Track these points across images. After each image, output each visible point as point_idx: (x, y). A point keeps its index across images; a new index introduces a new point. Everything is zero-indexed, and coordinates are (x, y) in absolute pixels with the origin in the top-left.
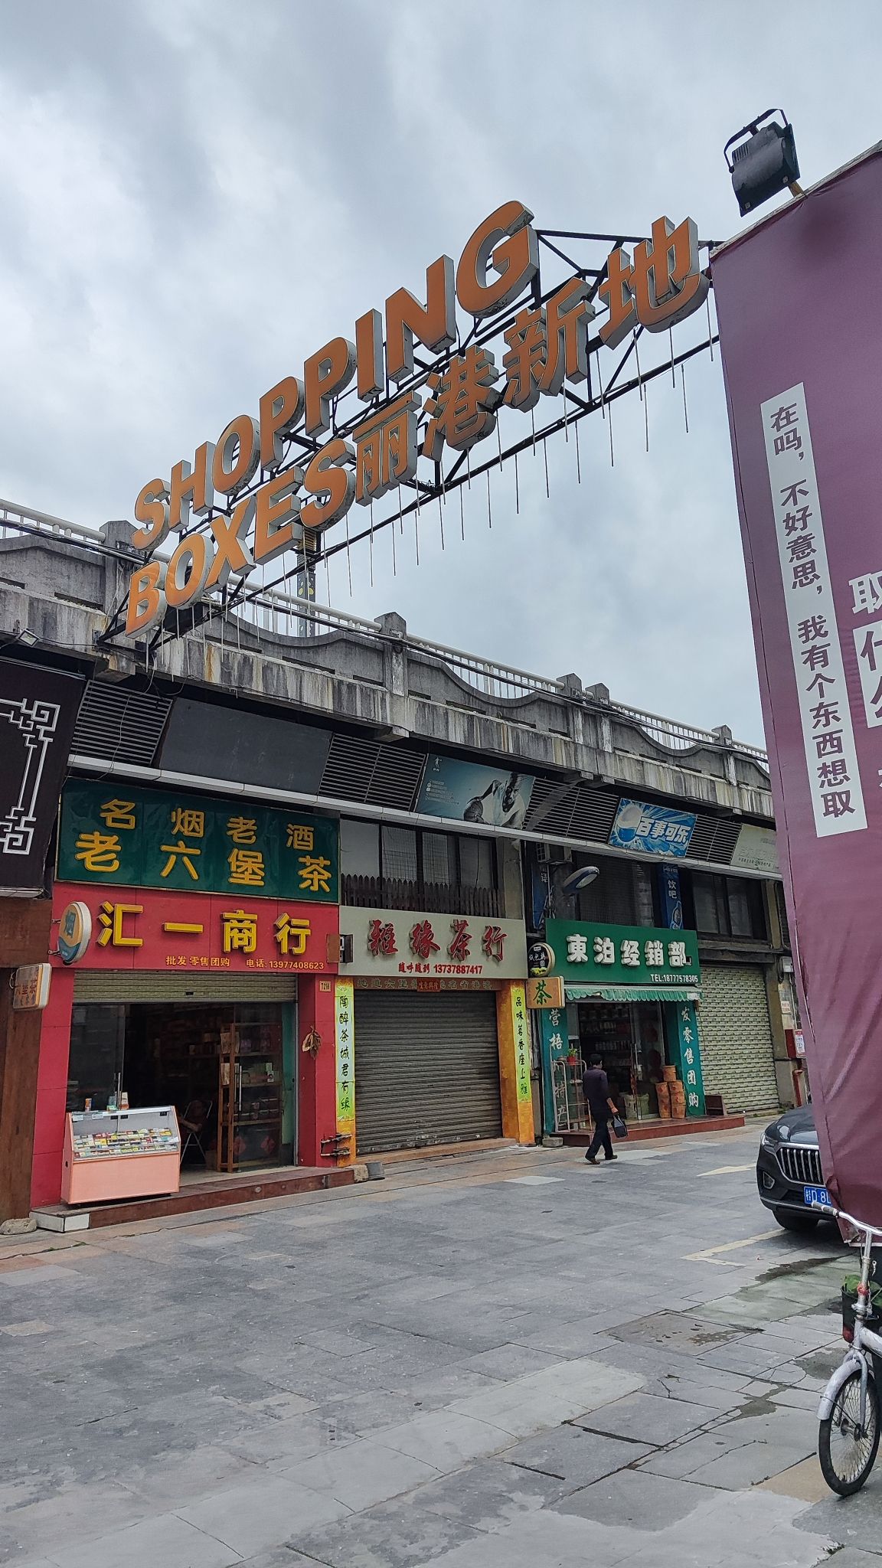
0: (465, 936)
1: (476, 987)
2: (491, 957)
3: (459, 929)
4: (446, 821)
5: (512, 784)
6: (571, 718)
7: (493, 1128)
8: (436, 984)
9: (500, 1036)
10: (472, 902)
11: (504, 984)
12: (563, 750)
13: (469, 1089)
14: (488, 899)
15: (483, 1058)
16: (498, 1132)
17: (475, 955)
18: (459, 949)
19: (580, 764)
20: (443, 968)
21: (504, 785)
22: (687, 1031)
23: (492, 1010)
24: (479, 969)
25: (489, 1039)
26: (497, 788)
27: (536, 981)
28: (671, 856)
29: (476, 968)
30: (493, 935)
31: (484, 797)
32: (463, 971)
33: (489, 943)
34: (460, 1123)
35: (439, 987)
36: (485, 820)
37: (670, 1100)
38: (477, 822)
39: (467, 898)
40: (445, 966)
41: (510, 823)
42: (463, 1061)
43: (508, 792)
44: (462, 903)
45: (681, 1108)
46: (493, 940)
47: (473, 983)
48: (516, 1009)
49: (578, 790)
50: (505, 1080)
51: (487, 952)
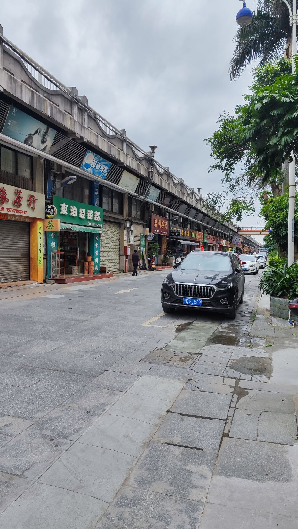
0: (20, 197)
1: (23, 220)
2: (30, 208)
3: (17, 193)
4: (16, 142)
5: (47, 132)
6: (73, 108)
7: (27, 277)
8: (6, 217)
9: (31, 241)
10: (22, 183)
11: (34, 220)
12: (70, 122)
13: (17, 261)
14: (29, 183)
15: (23, 249)
16: (28, 278)
17: (24, 207)
18: (17, 202)
19: (76, 129)
20: (10, 210)
21: (43, 131)
22: (97, 244)
23: (28, 230)
24: (25, 212)
25: (26, 242)
26: (40, 132)
27: (48, 220)
28: (100, 178)
29: (24, 212)
30: (32, 199)
31: (34, 134)
32: (19, 212)
33: (30, 202)
34: (13, 274)
35: (7, 218)
36: (33, 146)
37: (89, 268)
38: (30, 145)
39: (20, 181)
40: (11, 209)
41: (43, 150)
42: (15, 250)
43: (44, 135)
44: (18, 183)
45: (92, 271)
46: (32, 201)
47: (22, 218)
48: (39, 231)
49: (72, 141)
50: (32, 258)
51: (29, 205)
